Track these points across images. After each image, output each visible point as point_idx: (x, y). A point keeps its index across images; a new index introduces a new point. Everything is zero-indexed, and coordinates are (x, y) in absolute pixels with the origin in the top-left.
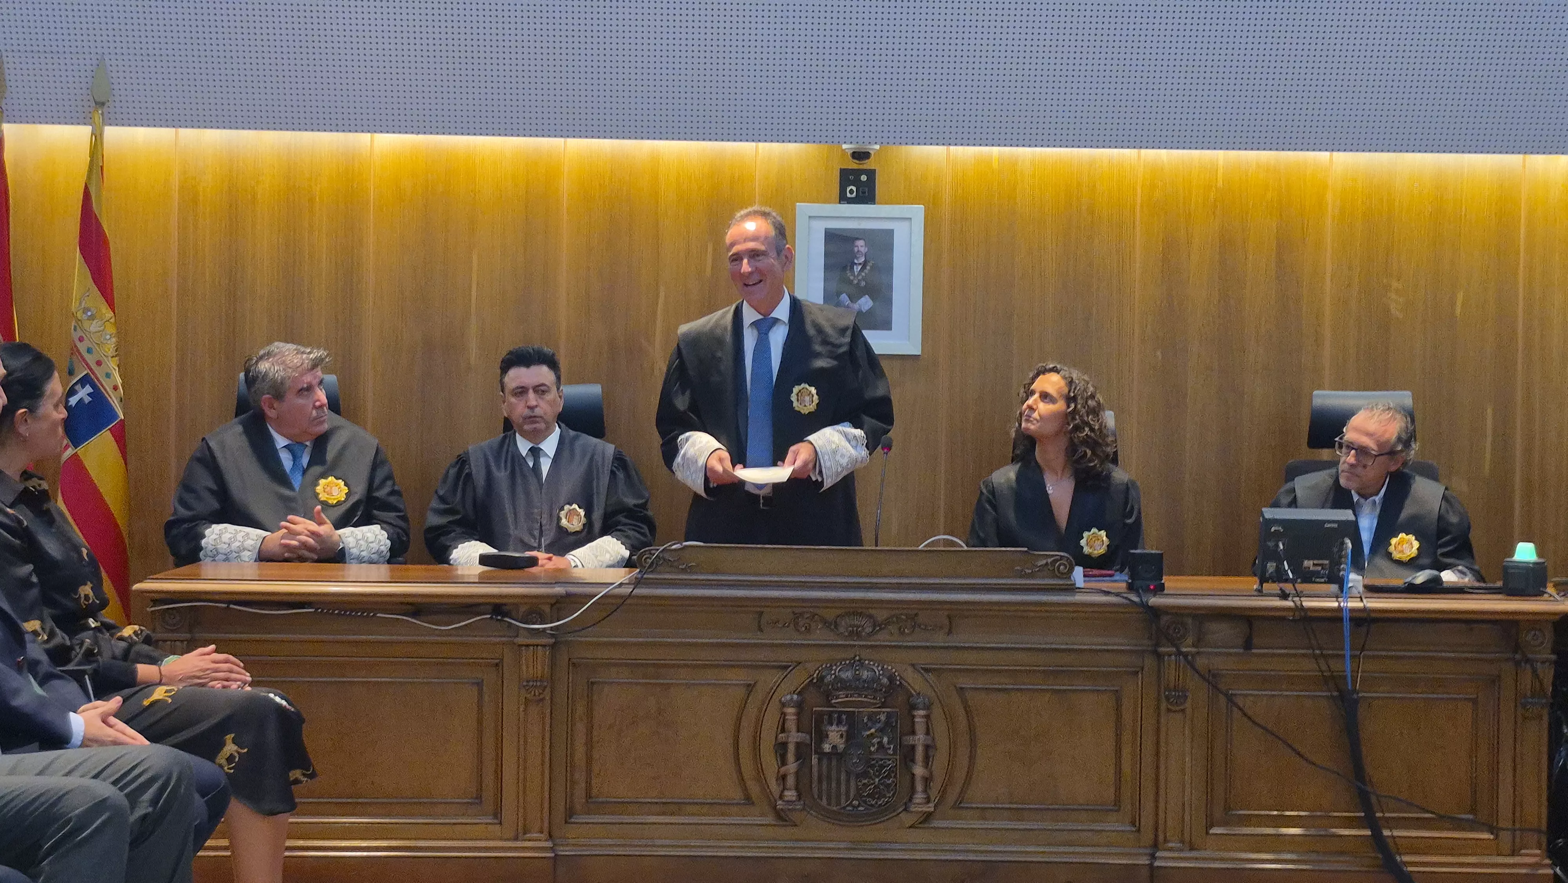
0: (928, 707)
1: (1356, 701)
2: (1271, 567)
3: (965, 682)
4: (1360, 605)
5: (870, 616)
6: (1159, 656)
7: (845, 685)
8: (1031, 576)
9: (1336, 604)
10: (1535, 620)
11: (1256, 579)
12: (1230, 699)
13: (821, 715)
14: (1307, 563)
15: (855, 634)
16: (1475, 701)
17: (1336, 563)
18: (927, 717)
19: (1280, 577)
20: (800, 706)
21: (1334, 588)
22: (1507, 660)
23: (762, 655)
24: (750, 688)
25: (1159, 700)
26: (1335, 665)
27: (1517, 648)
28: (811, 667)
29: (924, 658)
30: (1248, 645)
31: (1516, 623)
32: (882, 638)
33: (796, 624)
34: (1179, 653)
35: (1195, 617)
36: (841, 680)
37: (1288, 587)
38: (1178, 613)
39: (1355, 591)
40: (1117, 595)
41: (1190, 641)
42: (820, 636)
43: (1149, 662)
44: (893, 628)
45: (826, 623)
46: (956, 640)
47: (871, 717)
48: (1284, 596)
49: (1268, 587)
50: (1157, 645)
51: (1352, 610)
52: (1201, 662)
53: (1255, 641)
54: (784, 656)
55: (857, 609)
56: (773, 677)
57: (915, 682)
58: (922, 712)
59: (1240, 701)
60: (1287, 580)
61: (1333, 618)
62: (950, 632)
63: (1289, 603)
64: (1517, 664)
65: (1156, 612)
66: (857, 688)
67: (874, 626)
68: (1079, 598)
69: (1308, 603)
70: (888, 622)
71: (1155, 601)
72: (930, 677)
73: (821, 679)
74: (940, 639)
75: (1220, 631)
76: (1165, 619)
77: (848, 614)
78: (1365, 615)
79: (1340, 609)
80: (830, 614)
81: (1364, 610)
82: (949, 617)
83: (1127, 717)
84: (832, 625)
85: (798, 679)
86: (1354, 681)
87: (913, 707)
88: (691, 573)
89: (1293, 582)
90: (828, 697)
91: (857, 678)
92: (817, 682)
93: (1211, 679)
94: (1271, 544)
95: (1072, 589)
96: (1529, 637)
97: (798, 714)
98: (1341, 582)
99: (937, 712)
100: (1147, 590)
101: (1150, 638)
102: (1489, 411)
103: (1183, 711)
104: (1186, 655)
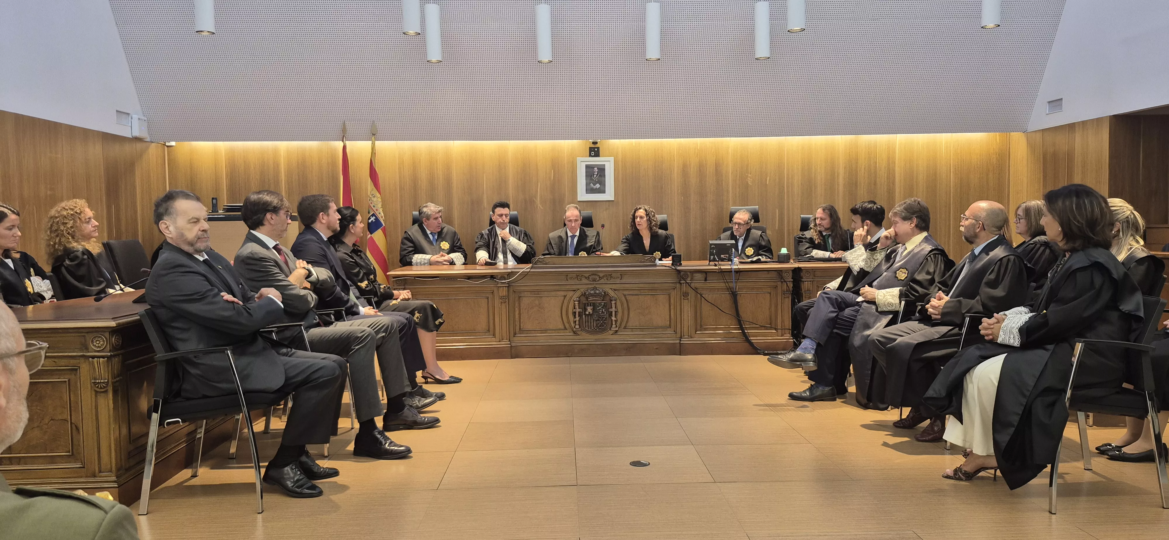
0: (616, 300)
1: (737, 295)
2: (712, 257)
3: (626, 293)
4: (737, 267)
5: (598, 275)
6: (681, 283)
7: (592, 295)
8: (643, 262)
9: (730, 267)
10: (787, 270)
11: (708, 261)
12: (701, 295)
13: (585, 304)
14: (722, 256)
15: (594, 280)
16: (770, 293)
17: (730, 256)
18: (615, 303)
19: (714, 260)
20: (579, 301)
21: (730, 263)
22: (779, 281)
23: (568, 287)
24: (565, 296)
25: (681, 296)
26: (731, 285)
27: (782, 278)
28: (582, 290)
29: (614, 286)
30: (706, 280)
31: (781, 271)
32: (602, 281)
33: (577, 278)
34: (687, 283)
35: (690, 272)
36: (591, 294)
37: (717, 263)
38: (685, 271)
39: (736, 264)
40: (668, 267)
41: (689, 279)
42: (585, 281)
43: (678, 285)
44: (605, 278)
45: (586, 278)
46: (623, 281)
47: (599, 304)
48: (716, 265)
49: (711, 263)
50: (680, 281)
51: (735, 269)
52: (693, 285)
53: (707, 279)
54: (574, 287)
55: (594, 273)
56: (572, 293)
57: (612, 293)
58: (614, 302)
59: (704, 296)
60: (716, 261)
61: (730, 271)
62: (621, 279)
63: (717, 268)
64: (782, 282)
65: (679, 271)
66: (595, 296)
67: (600, 278)
68: (658, 268)
69: (722, 267)
70: (603, 277)
71: (679, 268)
72: (616, 292)
73: (585, 293)
74: (618, 281)
75: (698, 276)
76: (682, 273)
77: (592, 275)
78: (738, 270)
79: (731, 269)
80: (587, 275)
81: (738, 269)
82: (621, 275)
83: (672, 301)
84: (587, 278)
85: (578, 294)
86: (736, 289)
87: (612, 301)
88: (547, 264)
89: (718, 261)
90: (587, 298)
91: (595, 293)
92: (584, 295)
93: (696, 290)
94: (712, 251)
95: (655, 265)
96: (785, 275)
97: (579, 304)
98: (731, 261)
99: (618, 301)
100: (677, 265)
101: (678, 279)
102: (777, 211)
103: (688, 299)
104: (688, 283)
